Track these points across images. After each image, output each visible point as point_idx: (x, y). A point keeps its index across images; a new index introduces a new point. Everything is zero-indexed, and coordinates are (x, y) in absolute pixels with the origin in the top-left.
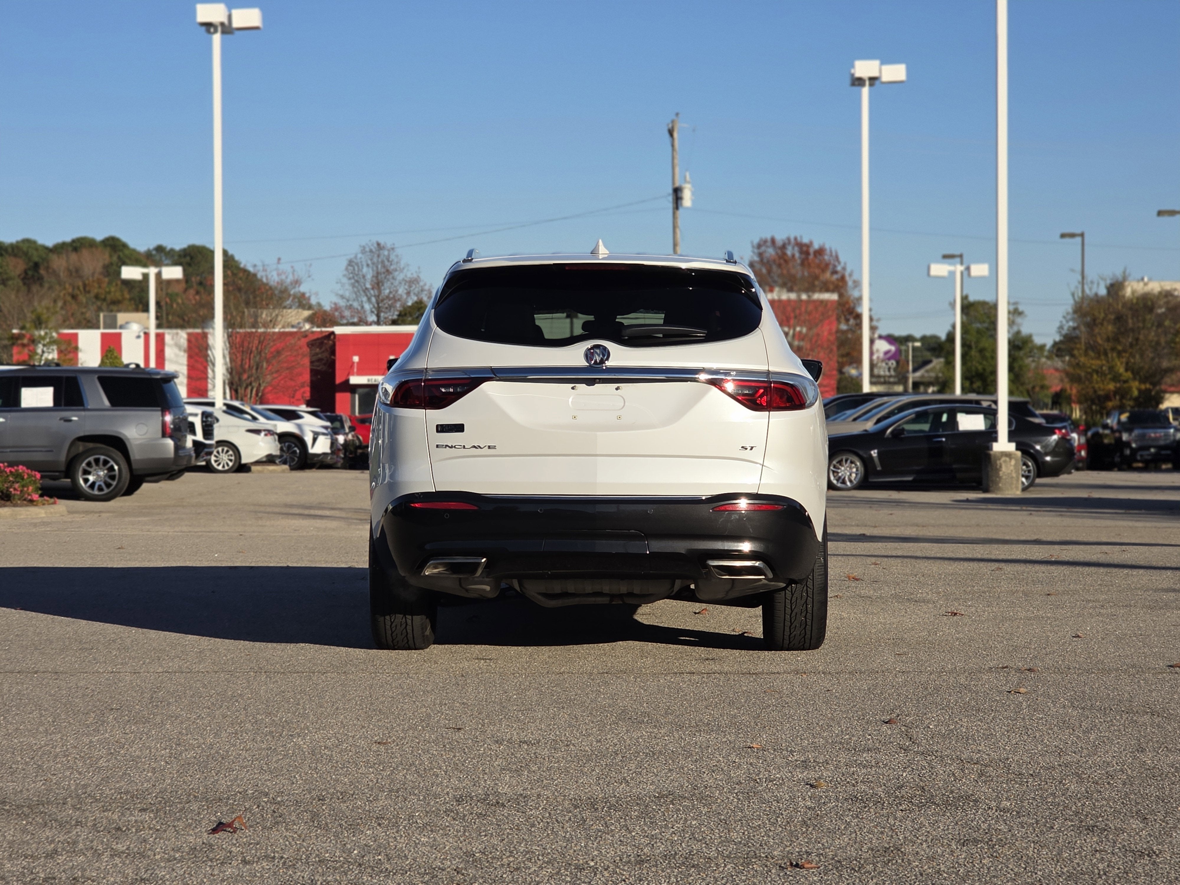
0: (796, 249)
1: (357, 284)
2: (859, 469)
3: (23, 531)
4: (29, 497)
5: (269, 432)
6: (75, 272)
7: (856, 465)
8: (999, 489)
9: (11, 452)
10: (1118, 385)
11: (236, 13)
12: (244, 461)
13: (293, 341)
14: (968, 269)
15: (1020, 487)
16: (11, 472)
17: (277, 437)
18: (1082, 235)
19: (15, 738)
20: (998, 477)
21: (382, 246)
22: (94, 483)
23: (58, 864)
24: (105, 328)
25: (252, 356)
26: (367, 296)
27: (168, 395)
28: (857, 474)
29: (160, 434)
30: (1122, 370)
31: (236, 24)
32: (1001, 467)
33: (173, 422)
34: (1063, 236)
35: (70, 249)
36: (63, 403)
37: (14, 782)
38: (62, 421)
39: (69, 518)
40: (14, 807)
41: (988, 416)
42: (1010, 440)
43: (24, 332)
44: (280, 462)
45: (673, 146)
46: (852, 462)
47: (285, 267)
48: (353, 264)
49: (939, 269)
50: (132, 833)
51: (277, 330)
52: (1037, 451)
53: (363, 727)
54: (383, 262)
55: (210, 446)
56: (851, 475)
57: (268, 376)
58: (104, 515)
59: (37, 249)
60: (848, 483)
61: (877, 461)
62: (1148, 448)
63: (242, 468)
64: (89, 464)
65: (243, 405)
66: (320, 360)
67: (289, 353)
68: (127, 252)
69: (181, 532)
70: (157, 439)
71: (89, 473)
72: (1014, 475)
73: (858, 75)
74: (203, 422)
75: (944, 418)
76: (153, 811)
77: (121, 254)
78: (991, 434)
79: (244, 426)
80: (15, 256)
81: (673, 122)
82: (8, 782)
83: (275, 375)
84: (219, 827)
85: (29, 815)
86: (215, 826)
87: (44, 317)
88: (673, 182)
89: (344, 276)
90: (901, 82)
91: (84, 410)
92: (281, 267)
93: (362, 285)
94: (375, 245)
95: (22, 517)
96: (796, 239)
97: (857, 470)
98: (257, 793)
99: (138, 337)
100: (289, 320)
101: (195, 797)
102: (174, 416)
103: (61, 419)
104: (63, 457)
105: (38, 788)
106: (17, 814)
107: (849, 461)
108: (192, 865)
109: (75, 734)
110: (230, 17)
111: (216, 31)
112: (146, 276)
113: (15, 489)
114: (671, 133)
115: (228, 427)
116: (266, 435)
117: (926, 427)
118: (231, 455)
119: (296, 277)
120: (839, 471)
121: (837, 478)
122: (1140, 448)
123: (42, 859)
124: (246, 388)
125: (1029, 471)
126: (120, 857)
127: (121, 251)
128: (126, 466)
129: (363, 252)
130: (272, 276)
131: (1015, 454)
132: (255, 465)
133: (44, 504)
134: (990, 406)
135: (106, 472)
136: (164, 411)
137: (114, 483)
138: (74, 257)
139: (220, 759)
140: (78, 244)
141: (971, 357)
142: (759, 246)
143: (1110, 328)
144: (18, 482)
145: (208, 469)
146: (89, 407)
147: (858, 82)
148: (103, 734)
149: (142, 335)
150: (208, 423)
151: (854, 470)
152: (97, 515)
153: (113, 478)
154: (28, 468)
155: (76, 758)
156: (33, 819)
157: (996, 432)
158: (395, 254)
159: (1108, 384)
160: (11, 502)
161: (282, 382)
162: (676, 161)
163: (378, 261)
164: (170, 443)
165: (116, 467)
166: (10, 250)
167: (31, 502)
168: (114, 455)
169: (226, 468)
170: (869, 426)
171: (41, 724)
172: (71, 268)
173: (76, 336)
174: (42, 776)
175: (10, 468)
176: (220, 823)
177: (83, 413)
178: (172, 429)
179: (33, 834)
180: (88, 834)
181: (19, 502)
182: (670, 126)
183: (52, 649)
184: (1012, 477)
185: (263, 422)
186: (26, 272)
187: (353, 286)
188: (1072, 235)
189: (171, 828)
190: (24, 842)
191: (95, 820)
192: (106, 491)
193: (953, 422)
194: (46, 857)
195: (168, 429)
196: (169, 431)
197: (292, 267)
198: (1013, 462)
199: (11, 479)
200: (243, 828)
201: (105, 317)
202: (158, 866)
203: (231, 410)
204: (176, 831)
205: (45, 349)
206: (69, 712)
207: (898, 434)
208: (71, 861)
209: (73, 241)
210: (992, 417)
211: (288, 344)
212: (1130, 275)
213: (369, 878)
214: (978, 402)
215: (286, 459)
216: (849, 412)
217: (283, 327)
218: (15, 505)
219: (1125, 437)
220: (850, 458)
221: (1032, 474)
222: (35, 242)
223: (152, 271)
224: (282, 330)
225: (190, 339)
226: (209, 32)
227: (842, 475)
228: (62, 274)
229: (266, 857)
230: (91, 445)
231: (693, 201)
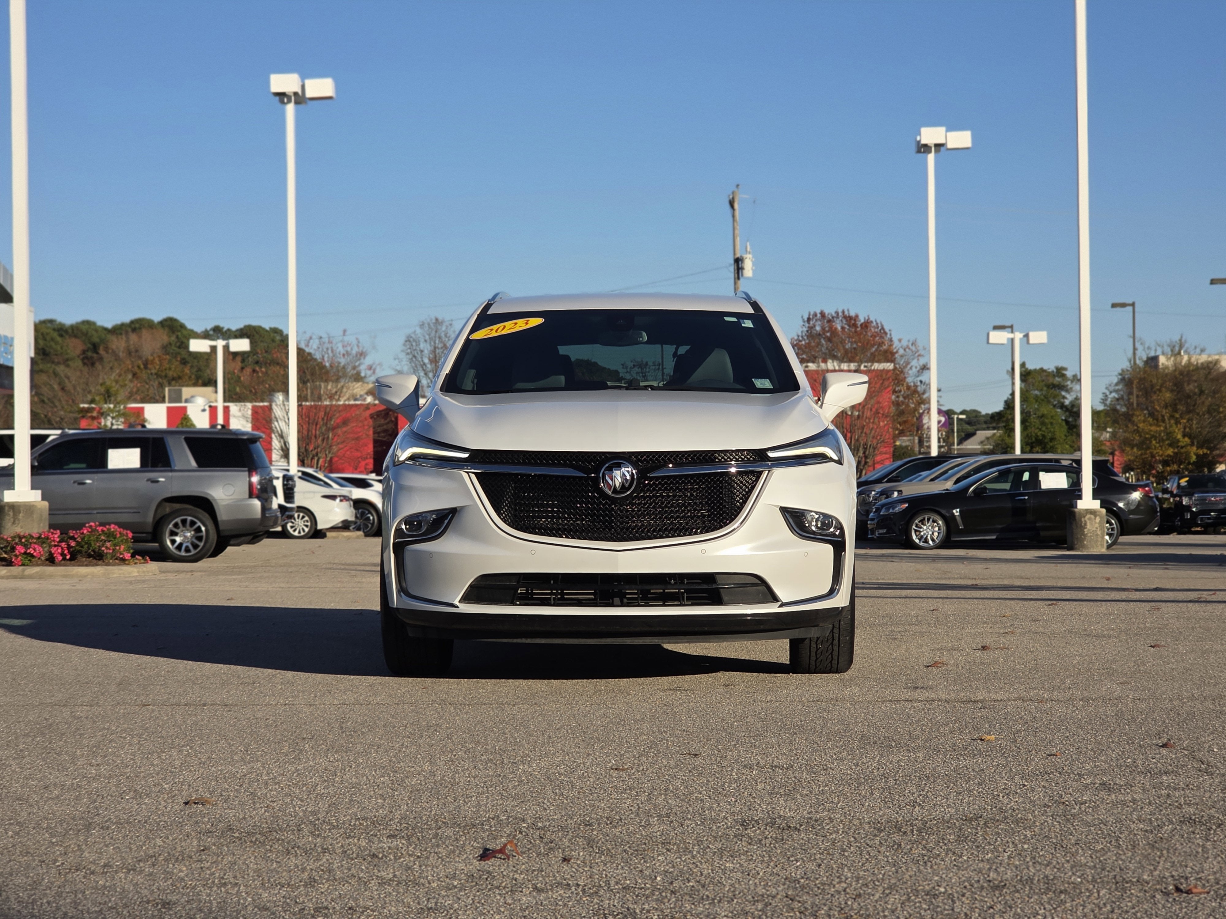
0: (844, 322)
1: (414, 359)
2: (942, 528)
3: (121, 588)
4: (121, 556)
5: (345, 498)
6: (133, 352)
7: (938, 524)
8: (1084, 547)
9: (98, 513)
10: (1176, 450)
11: (308, 83)
12: (320, 527)
13: (358, 412)
14: (1027, 336)
15: (1105, 545)
16: (103, 531)
17: (352, 503)
18: (1133, 305)
19: (212, 766)
20: (1083, 534)
21: (440, 321)
22: (180, 545)
23: (322, 893)
24: (170, 402)
25: (318, 426)
26: (424, 370)
27: (255, 456)
28: (939, 533)
29: (247, 496)
30: (1179, 436)
31: (309, 94)
32: (1086, 524)
33: (260, 483)
34: (1114, 306)
35: (130, 330)
36: (150, 465)
37: (232, 809)
38: (149, 482)
39: (162, 577)
40: (244, 834)
41: (1070, 474)
42: (1094, 498)
43: (93, 406)
44: (354, 528)
45: (733, 216)
46: (934, 521)
47: (350, 338)
48: (411, 339)
49: (999, 337)
50: (390, 860)
51: (341, 403)
52: (1120, 508)
53: (589, 754)
54: (440, 338)
55: (291, 509)
56: (933, 534)
57: (334, 447)
58: (196, 574)
59: (96, 330)
60: (931, 542)
61: (959, 519)
62: (1208, 512)
63: (317, 534)
64: (176, 525)
65: (316, 472)
66: (385, 431)
67: (354, 425)
68: (185, 332)
69: (280, 587)
70: (244, 499)
71: (176, 534)
72: (1099, 533)
73: (923, 142)
74: (284, 485)
75: (1026, 476)
76: (403, 837)
77: (179, 334)
78: (1075, 491)
79: (321, 492)
80: (76, 336)
81: (733, 193)
82: (225, 809)
83: (341, 446)
84: (486, 854)
85: (264, 842)
86: (481, 852)
87: (113, 390)
88: (735, 254)
89: (402, 351)
90: (967, 148)
91: (172, 471)
92: (346, 339)
93: (420, 359)
94: (434, 321)
95: (115, 576)
96: (843, 312)
97: (939, 529)
98: (511, 819)
99: (204, 410)
100: (355, 391)
101: (444, 823)
102: (261, 477)
103: (148, 480)
104: (150, 518)
105: (262, 815)
106: (251, 842)
107: (931, 520)
108: (478, 894)
109: (275, 762)
110: (303, 87)
111: (289, 101)
112: (214, 349)
113: (107, 548)
114: (732, 204)
115: (304, 492)
116: (341, 501)
117: (1007, 486)
118: (307, 521)
119: (361, 349)
120: (921, 530)
121: (919, 537)
122: (1200, 512)
123: (302, 888)
124: (312, 458)
125: (1113, 529)
126: (389, 885)
127: (179, 331)
128: (214, 527)
129: (422, 326)
130: (338, 348)
131: (1100, 512)
132: (330, 531)
133: (136, 563)
134: (1071, 464)
135: (193, 533)
136: (251, 471)
137: (201, 544)
138: (133, 337)
139: (450, 786)
140: (137, 326)
141: (1030, 423)
142: (809, 320)
143: (1168, 395)
144: (109, 541)
145: (284, 534)
146: (176, 468)
147: (924, 149)
148: (306, 762)
149: (207, 408)
150: (289, 486)
151: (937, 529)
152: (190, 574)
153: (200, 539)
154: (120, 527)
155: (289, 786)
156: (271, 846)
157: (1080, 490)
158: (452, 329)
159: (1167, 449)
160: (104, 562)
161: (348, 453)
162: (737, 232)
163: (435, 337)
164: (257, 503)
165: (203, 529)
166: (70, 331)
167: (123, 561)
168: (200, 516)
169: (302, 534)
170: (949, 485)
171: (233, 753)
172: (132, 347)
173: (142, 409)
174: (260, 804)
175: (101, 528)
176: (486, 850)
177: (170, 474)
178: (259, 489)
179: (279, 862)
180: (340, 862)
181: (111, 561)
182: (731, 197)
183: (212, 684)
184: (1097, 535)
185: (336, 489)
186: (84, 352)
187: (411, 361)
188: (1123, 305)
189: (433, 854)
190: (272, 871)
191: (342, 846)
192: (193, 552)
193: (1035, 480)
194: (305, 886)
195: (254, 490)
196: (256, 492)
197: (357, 339)
198: (1098, 519)
199: (103, 538)
200: (514, 854)
201: (170, 391)
202: (439, 895)
203: (306, 476)
204: (439, 858)
205: (114, 421)
206: (258, 741)
207: (980, 492)
208: (336, 890)
209: (132, 322)
210: (1074, 476)
211: (353, 415)
212: (1186, 341)
213: (693, 906)
214: (1057, 461)
215: (360, 525)
216: (924, 474)
217: (348, 399)
218: (108, 564)
219: (1185, 501)
220: (932, 517)
221: (1115, 532)
222: (94, 324)
223: (220, 344)
224: (347, 403)
225: (255, 411)
226: (282, 102)
227: (925, 534)
228: (121, 354)
229: (559, 884)
230: (177, 506)
231: (754, 271)
